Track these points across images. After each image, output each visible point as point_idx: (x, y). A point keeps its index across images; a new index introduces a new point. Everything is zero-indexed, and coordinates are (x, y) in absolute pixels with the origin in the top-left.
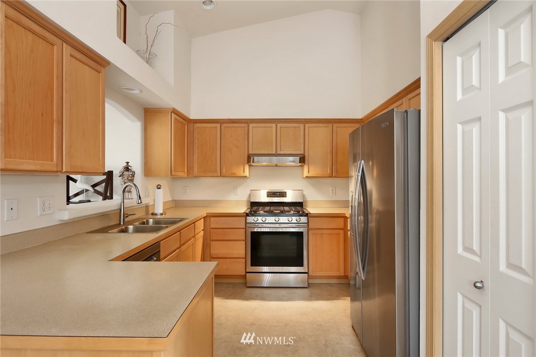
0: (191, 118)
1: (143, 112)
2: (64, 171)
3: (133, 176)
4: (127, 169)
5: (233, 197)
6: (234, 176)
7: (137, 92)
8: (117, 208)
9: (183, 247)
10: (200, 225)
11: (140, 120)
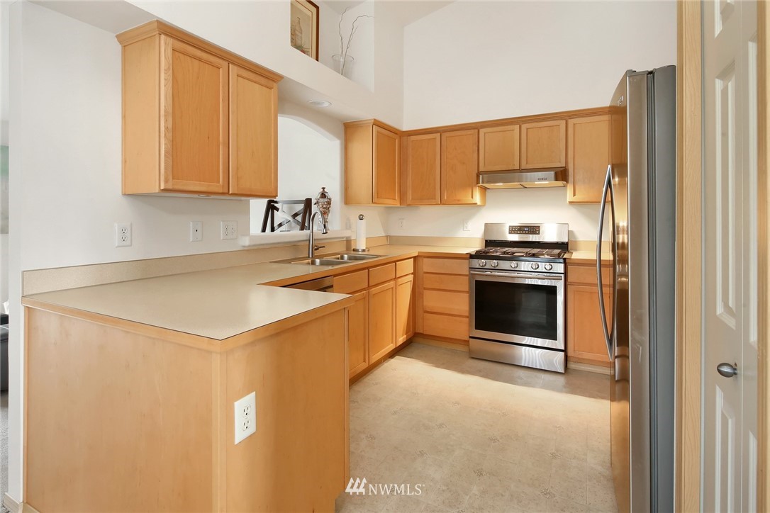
0: (404, 130)
1: (343, 128)
2: (230, 192)
3: (329, 203)
4: (323, 195)
5: (462, 234)
6: (459, 203)
7: (326, 104)
8: (305, 238)
9: (374, 290)
10: (408, 266)
11: (338, 137)
